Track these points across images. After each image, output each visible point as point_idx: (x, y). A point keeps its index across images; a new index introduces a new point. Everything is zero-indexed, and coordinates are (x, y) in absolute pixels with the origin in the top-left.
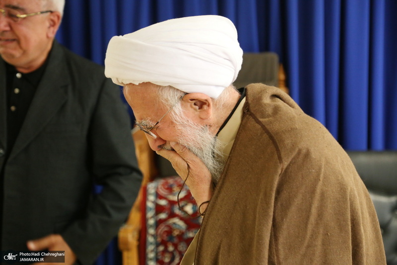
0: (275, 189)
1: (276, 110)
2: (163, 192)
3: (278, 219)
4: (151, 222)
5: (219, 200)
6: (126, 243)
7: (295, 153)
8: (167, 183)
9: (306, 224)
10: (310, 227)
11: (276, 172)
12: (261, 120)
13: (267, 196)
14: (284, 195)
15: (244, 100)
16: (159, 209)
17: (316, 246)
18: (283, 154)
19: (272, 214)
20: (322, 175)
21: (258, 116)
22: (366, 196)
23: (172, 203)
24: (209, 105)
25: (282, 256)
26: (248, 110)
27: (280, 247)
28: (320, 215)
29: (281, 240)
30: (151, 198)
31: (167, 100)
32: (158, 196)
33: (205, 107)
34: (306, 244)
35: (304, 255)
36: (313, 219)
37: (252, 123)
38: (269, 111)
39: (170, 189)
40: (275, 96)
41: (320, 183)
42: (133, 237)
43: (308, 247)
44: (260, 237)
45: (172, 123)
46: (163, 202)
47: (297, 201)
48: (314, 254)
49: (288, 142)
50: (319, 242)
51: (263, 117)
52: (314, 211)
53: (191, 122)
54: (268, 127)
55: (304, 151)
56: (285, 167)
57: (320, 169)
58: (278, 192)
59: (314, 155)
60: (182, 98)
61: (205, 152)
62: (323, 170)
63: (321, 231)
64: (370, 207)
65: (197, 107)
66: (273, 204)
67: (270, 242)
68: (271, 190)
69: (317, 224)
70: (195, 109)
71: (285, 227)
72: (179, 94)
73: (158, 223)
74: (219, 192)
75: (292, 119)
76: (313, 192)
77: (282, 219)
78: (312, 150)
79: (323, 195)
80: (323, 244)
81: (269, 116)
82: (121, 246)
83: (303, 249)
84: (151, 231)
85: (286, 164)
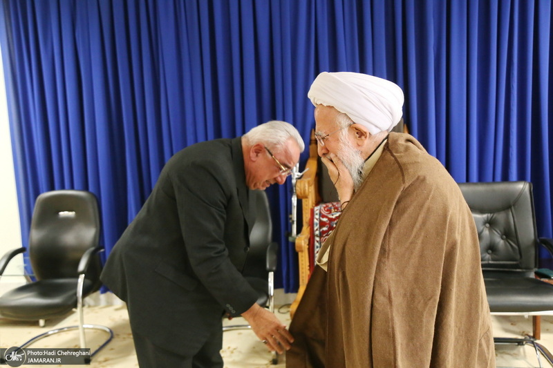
0: (396, 200)
1: (407, 149)
2: (324, 213)
3: (394, 220)
4: (317, 233)
5: (355, 203)
6: (301, 247)
7: (415, 178)
8: (327, 206)
9: (413, 227)
10: (415, 230)
11: (399, 189)
12: (395, 154)
13: (390, 203)
14: (402, 205)
15: (386, 141)
16: (322, 224)
17: (416, 243)
18: (406, 177)
19: (390, 216)
20: (431, 196)
21: (393, 152)
22: (469, 215)
23: (331, 220)
24: (366, 137)
25: (391, 246)
26: (388, 147)
27: (392, 239)
28: (424, 223)
29: (394, 235)
30: (317, 217)
31: (340, 123)
32: (321, 215)
33: (363, 137)
34: (410, 240)
35: (407, 248)
36: (418, 225)
37: (388, 156)
38: (402, 149)
39: (329, 211)
40: (408, 140)
41: (429, 201)
42: (305, 243)
43: (411, 243)
44: (378, 230)
45: (338, 140)
46: (325, 220)
47: (410, 211)
48: (414, 248)
49: (411, 170)
50: (419, 242)
51: (397, 152)
52: (420, 219)
53: (350, 144)
54: (399, 160)
55: (422, 178)
56: (406, 186)
57: (430, 192)
58: (398, 203)
59: (429, 180)
60: (350, 125)
61: (353, 167)
62: (432, 192)
63: (423, 234)
64: (471, 223)
65: (358, 136)
66: (392, 210)
67: (385, 235)
68: (393, 200)
69: (421, 229)
70: (356, 137)
71: (397, 227)
72: (350, 122)
73: (322, 234)
74: (356, 198)
75: (417, 156)
76: (422, 206)
77: (397, 222)
78: (428, 178)
79: (429, 209)
80: (422, 243)
81: (401, 152)
82: (297, 249)
83: (408, 244)
84: (317, 239)
85: (407, 185)
